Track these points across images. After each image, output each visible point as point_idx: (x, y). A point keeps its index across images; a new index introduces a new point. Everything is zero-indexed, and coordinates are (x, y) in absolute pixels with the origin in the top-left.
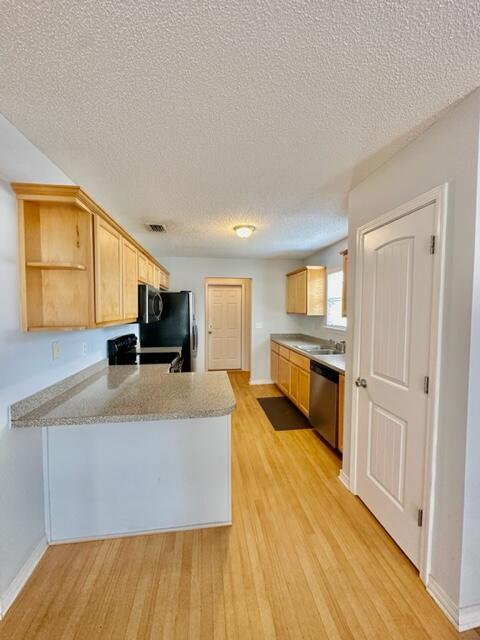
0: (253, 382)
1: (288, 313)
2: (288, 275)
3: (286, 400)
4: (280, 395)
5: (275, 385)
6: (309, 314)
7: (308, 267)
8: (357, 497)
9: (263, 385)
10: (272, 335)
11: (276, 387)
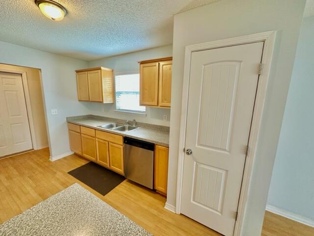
0: (54, 158)
1: (80, 101)
2: (77, 72)
3: (93, 164)
4: (87, 162)
5: (75, 154)
6: (104, 102)
7: (102, 68)
8: (181, 214)
9: (65, 158)
10: (67, 118)
11: (77, 156)
